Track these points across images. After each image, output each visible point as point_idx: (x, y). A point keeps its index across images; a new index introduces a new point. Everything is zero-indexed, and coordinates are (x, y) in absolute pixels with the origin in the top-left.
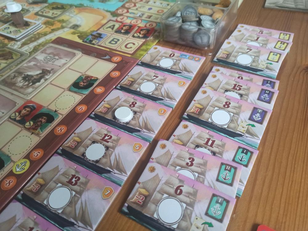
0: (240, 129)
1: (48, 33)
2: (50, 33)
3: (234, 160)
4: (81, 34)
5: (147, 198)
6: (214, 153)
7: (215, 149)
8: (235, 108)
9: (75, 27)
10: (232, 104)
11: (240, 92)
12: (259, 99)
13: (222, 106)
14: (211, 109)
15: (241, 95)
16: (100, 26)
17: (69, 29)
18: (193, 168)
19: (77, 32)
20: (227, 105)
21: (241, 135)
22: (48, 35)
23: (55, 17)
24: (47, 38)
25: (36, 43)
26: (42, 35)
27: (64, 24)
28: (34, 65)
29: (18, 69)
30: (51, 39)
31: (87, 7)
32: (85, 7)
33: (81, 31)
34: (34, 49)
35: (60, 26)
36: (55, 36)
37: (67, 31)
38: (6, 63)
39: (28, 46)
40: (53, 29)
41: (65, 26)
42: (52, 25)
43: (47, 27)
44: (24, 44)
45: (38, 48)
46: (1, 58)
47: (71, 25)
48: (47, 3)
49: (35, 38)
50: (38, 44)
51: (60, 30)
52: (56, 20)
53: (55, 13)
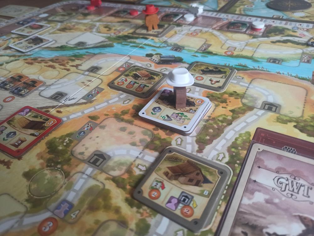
1: (230, 118)
2: (234, 118)
4: (297, 122)
9: (271, 107)
17: (261, 112)
19: (286, 118)
22: (234, 124)
23: (220, 88)
24: (237, 129)
25: (223, 142)
26: (222, 122)
27: (244, 101)
28: (267, 201)
29: (239, 212)
30: (248, 133)
31: (256, 69)
32: (252, 69)
33: (291, 115)
34: (232, 156)
35: (241, 105)
36: (248, 124)
37: (263, 115)
38: (201, 194)
39: (214, 148)
40: (232, 111)
41: (250, 104)
42: (225, 101)
43: (216, 106)
44: (202, 143)
45: (238, 154)
46: (182, 179)
47: (259, 103)
48: (184, 63)
49: (213, 128)
50: (230, 144)
51: (249, 114)
52: (225, 93)
53: (215, 80)
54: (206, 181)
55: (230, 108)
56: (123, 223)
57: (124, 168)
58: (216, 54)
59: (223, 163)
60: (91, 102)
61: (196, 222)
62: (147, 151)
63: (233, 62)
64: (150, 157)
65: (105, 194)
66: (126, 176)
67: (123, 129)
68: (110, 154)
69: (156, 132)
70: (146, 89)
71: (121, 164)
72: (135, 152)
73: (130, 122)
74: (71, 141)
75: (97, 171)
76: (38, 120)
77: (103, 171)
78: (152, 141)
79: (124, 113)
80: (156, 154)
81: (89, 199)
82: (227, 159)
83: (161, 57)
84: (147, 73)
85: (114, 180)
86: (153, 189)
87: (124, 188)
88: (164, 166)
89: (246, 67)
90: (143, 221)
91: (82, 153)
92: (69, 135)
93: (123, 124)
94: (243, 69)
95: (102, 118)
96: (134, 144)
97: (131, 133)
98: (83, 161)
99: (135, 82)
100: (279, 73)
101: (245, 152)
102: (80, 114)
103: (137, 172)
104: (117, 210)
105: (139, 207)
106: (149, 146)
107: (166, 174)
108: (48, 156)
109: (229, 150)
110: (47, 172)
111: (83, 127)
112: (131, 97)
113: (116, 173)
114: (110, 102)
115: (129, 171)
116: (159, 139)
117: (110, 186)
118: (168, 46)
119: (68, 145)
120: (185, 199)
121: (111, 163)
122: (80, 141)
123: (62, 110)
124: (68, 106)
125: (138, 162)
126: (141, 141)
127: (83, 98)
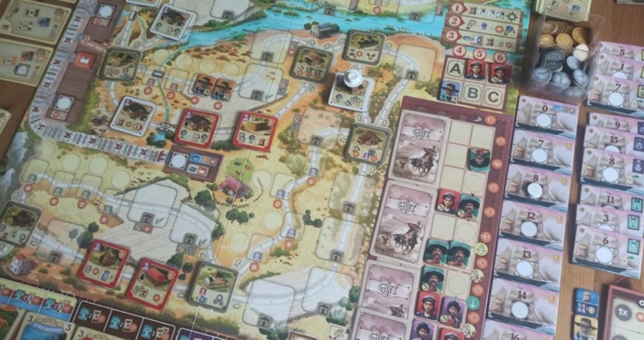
0: (629, 182)
1: (386, 91)
2: (389, 91)
3: (632, 210)
4: (427, 86)
5: (586, 251)
6: (616, 208)
7: (616, 204)
8: (619, 163)
9: (412, 75)
10: (616, 160)
11: (618, 144)
12: (635, 149)
13: (608, 163)
14: (600, 168)
15: (619, 148)
16: (442, 69)
17: (406, 81)
18: (609, 222)
19: (420, 84)
20: (612, 161)
21: (630, 188)
22: (390, 96)
23: (376, 62)
24: (392, 100)
25: (385, 112)
26: (382, 95)
27: (395, 72)
28: (410, 144)
29: (397, 153)
30: (399, 102)
31: (401, 32)
32: (398, 33)
33: (424, 81)
34: (391, 122)
35: (392, 77)
36: (398, 94)
37: (407, 83)
38: (379, 148)
39: (380, 118)
40: (387, 84)
41: (398, 75)
42: (381, 76)
43: (377, 81)
44: (373, 115)
45: (394, 119)
46: (367, 142)
47: (404, 73)
48: (341, 32)
49: (377, 102)
50: (389, 113)
51: (398, 84)
52: (380, 66)
53: (371, 53)
54: (380, 141)
55: (386, 82)
56: (346, 171)
57: (334, 143)
58: (366, 15)
59: (386, 127)
60: (286, 96)
61: (379, 162)
62: (342, 129)
63: (382, 24)
64: (346, 132)
65: (330, 160)
66: (337, 148)
67: (321, 116)
68: (321, 136)
69: (343, 114)
70: (322, 75)
71: (331, 141)
72: (336, 131)
73: (323, 109)
74: (293, 133)
75: (319, 149)
76: (260, 122)
77: (323, 148)
78: (343, 121)
79: (315, 101)
80: (348, 130)
81: (324, 164)
82: (388, 124)
83: (320, 28)
84: (316, 55)
85: (332, 151)
86: (354, 151)
87: (338, 154)
88: (356, 137)
89: (392, 29)
90: (355, 168)
91: (304, 140)
92: (288, 128)
93: (319, 112)
94: (390, 32)
95: (302, 109)
96: (332, 126)
97: (327, 118)
98: (308, 144)
99: (311, 69)
100: (418, 34)
101: (397, 117)
102: (284, 109)
103: (342, 144)
104: (340, 166)
105: (350, 162)
106: (342, 125)
107: (359, 142)
108: (285, 146)
109: (389, 118)
110: (291, 156)
111: (294, 121)
112: (314, 84)
113: (331, 147)
114: (301, 92)
115: (337, 144)
116: (347, 118)
117: (331, 155)
118: (320, 8)
119: (292, 136)
120: (372, 153)
121: (325, 142)
122: (298, 131)
123: (269, 108)
124: (272, 103)
125: (340, 137)
126: (337, 122)
127: (278, 93)
